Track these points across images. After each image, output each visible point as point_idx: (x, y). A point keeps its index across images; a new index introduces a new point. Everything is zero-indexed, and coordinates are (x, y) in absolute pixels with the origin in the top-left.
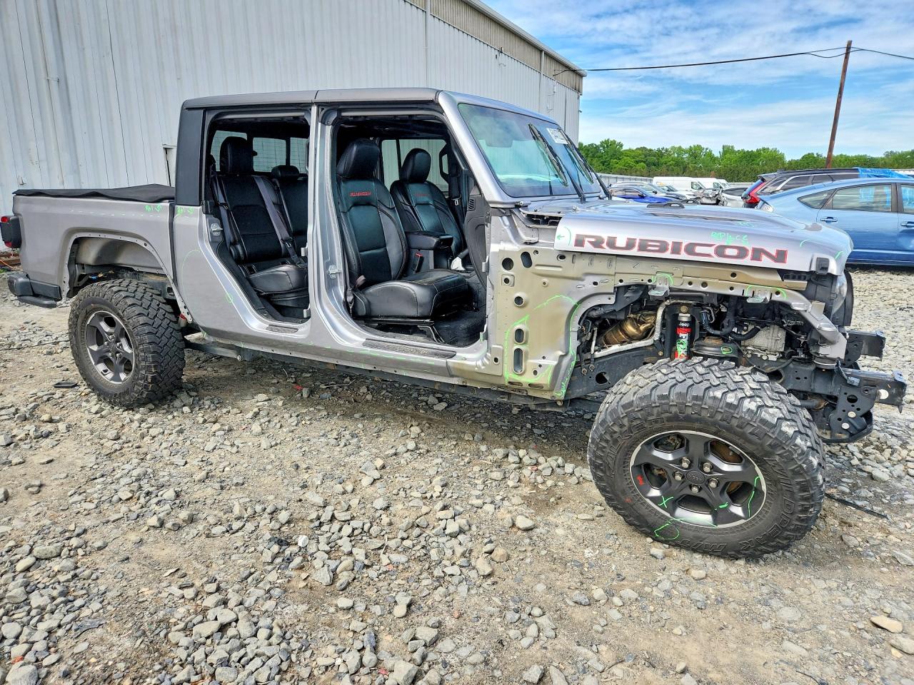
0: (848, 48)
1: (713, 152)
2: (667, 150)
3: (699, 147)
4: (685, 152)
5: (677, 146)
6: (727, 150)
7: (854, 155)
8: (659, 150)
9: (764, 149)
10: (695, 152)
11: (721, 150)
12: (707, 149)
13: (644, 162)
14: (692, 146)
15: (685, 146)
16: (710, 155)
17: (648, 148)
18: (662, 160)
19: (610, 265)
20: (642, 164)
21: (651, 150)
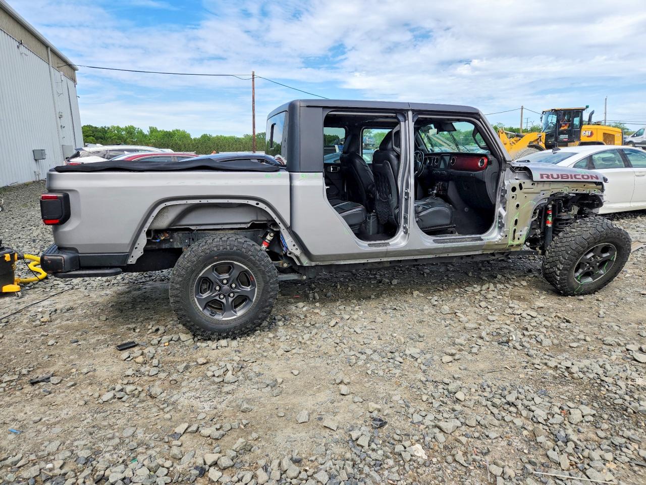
0: (253, 75)
1: (143, 131)
2: (108, 128)
3: (132, 127)
4: (123, 130)
5: (116, 125)
6: (153, 130)
7: (228, 136)
8: (102, 128)
9: (177, 130)
10: (130, 131)
11: (149, 130)
12: (138, 129)
13: (93, 136)
14: (127, 126)
15: (122, 126)
16: (141, 132)
17: (94, 126)
18: (107, 136)
19: (543, 186)
20: (91, 137)
21: (96, 128)
